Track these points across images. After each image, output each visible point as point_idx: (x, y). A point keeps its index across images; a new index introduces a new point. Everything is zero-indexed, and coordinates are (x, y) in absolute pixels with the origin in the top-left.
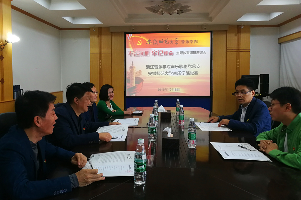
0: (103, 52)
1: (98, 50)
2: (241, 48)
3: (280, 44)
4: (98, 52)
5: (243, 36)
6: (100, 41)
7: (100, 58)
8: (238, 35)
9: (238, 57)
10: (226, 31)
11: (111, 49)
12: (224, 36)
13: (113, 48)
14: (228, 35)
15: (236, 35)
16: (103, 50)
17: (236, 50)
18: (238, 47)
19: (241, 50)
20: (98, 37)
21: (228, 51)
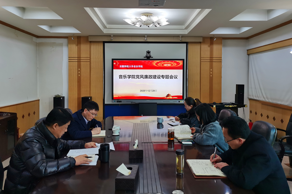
0: (82, 61)
1: (77, 58)
2: (214, 59)
3: (249, 55)
4: (77, 61)
5: (215, 47)
6: (78, 50)
7: (79, 66)
8: (211, 46)
9: (211, 67)
10: (200, 43)
11: (90, 58)
12: (198, 47)
13: (92, 57)
15: (209, 46)
16: (82, 59)
17: (209, 61)
18: (211, 58)
19: (214, 61)
20: (77, 45)
21: (202, 61)
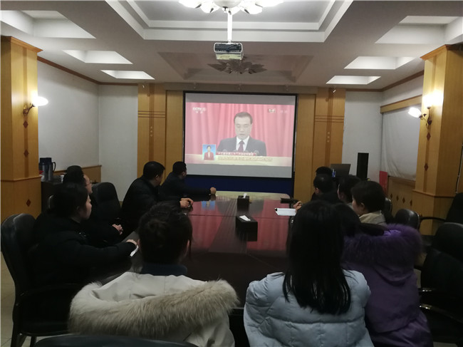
0: (155, 116)
1: (148, 113)
2: (333, 118)
3: (383, 113)
4: (148, 116)
5: (336, 102)
6: (151, 101)
7: (151, 123)
8: (329, 100)
9: (329, 129)
10: (315, 95)
11: (166, 112)
12: (313, 101)
13: (168, 111)
14: (317, 100)
15: (327, 100)
16: (155, 113)
17: (326, 120)
18: (330, 116)
19: (333, 121)
20: (149, 95)
21: (316, 120)
